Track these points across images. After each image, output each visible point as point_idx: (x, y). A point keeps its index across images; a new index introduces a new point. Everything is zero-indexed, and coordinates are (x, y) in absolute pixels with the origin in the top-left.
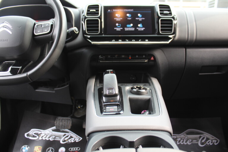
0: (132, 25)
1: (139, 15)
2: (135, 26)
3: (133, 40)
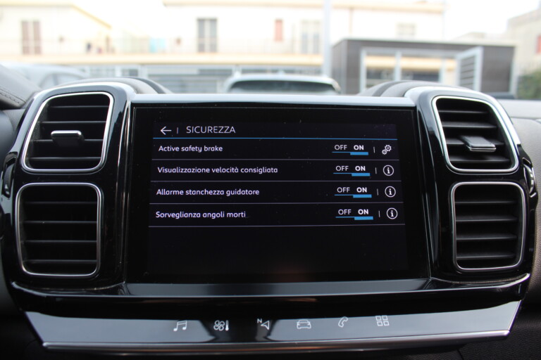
3: (302, 325)
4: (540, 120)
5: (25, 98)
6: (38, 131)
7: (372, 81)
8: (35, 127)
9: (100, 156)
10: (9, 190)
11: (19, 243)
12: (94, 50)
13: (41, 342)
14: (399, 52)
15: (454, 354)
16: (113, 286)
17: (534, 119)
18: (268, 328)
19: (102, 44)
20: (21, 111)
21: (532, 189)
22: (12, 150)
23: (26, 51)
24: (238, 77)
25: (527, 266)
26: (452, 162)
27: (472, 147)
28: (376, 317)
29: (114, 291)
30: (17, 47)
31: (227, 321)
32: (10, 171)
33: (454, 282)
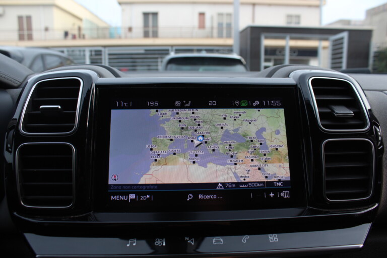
3: (216, 241)
4: (386, 92)
5: (21, 81)
6: (31, 106)
7: (268, 57)
9: (74, 123)
10: (11, 148)
12: (70, 36)
13: (35, 255)
14: (288, 36)
16: (84, 215)
17: (382, 91)
18: (193, 244)
19: (76, 32)
20: (19, 90)
21: (379, 143)
22: (14, 117)
23: (21, 38)
24: (173, 55)
25: (376, 198)
26: (322, 125)
27: (337, 113)
28: (269, 235)
29: (85, 218)
30: (15, 36)
31: (164, 239)
32: (12, 135)
33: (324, 210)
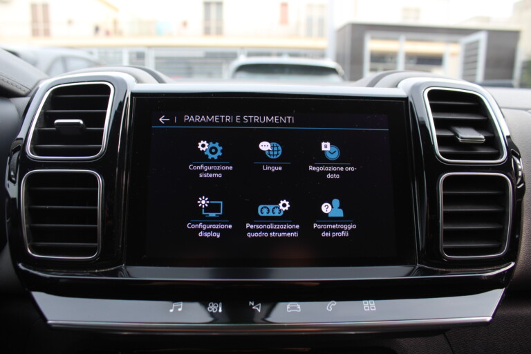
0: (284, 205)
1: (326, 146)
2: (305, 212)
3: (291, 308)
5: (30, 87)
6: (43, 120)
7: (375, 65)
8: (40, 116)
9: (101, 144)
10: (15, 176)
11: (25, 226)
12: (102, 32)
13: (45, 320)
14: (403, 36)
15: (440, 338)
16: (113, 269)
17: (526, 110)
18: (259, 311)
19: (110, 27)
20: (27, 99)
21: (519, 180)
22: (19, 136)
23: (35, 33)
24: (243, 60)
25: (512, 255)
26: (441, 153)
27: (462, 138)
28: (364, 301)
29: (115, 273)
30: (27, 30)
31: (221, 304)
32: (16, 158)
33: (440, 270)
